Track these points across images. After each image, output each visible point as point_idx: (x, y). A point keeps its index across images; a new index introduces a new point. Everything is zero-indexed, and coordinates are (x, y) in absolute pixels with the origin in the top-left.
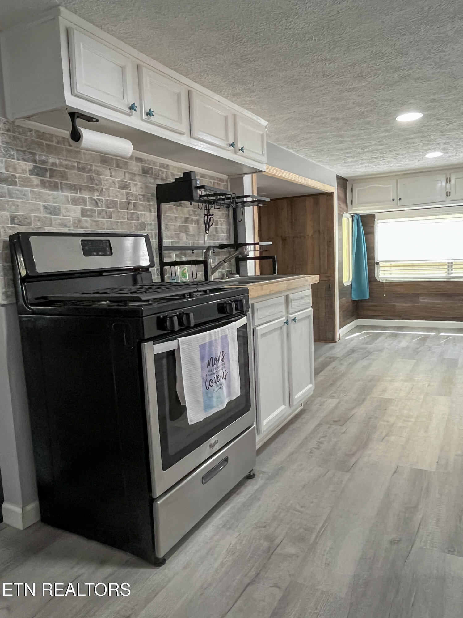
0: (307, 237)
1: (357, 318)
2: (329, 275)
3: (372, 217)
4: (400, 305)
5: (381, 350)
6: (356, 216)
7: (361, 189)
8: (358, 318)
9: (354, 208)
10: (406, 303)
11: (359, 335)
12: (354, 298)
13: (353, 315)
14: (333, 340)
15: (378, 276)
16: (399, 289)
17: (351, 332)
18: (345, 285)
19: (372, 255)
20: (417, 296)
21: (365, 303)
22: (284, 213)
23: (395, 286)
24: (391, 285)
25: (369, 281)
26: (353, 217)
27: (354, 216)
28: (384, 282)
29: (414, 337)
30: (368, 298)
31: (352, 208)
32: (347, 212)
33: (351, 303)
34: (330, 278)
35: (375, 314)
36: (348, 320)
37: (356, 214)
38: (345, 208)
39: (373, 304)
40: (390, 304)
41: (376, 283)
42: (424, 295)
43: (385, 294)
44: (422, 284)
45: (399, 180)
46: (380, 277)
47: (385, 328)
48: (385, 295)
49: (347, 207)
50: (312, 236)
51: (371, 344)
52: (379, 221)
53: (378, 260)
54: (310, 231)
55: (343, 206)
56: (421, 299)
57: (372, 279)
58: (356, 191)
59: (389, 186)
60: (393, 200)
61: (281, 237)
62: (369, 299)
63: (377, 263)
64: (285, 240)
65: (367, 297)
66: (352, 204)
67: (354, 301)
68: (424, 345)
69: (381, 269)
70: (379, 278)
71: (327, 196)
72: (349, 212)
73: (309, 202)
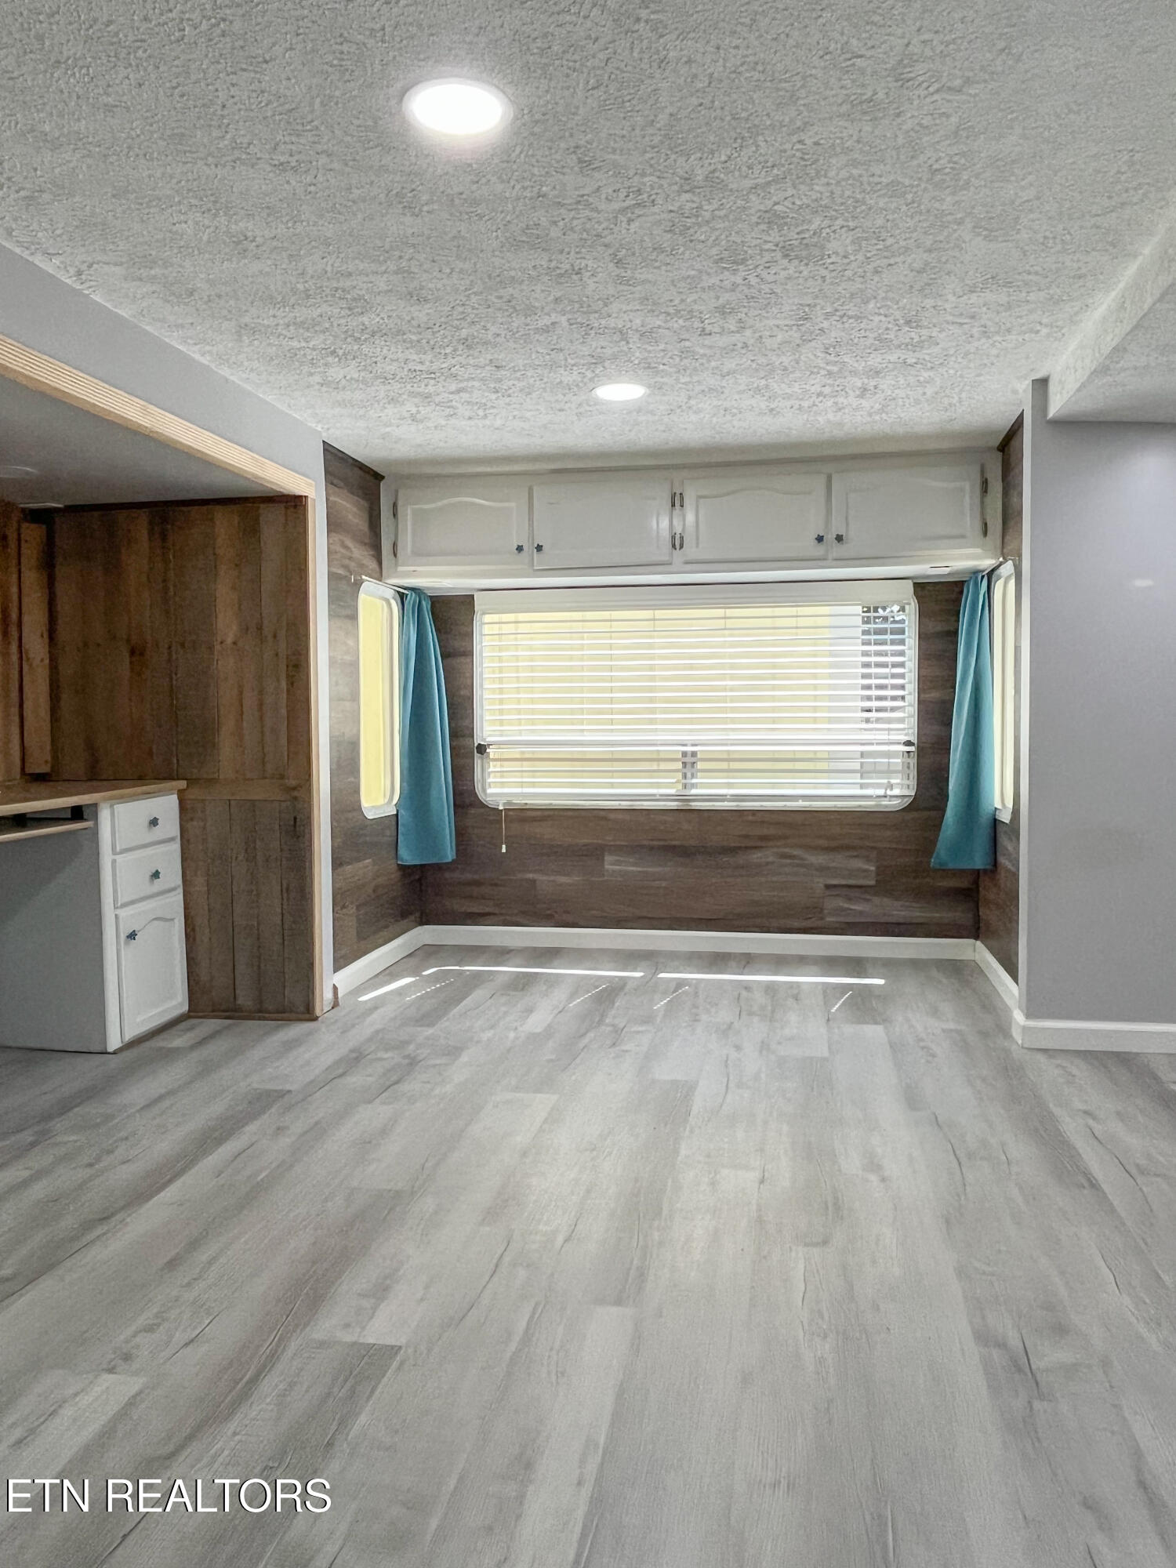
0: (218, 647)
1: (422, 924)
2: (293, 783)
3: (466, 602)
4: (550, 880)
5: (454, 1052)
6: (411, 598)
7: (426, 507)
8: (425, 920)
9: (400, 569)
10: (568, 875)
11: (408, 986)
12: (407, 857)
13: (404, 915)
14: (307, 1013)
15: (484, 790)
16: (546, 832)
17: (390, 973)
18: (370, 816)
19: (466, 723)
20: (596, 853)
21: (447, 875)
22: (137, 559)
23: (534, 819)
24: (524, 816)
25: (455, 805)
26: (402, 596)
27: (407, 595)
28: (501, 808)
29: (580, 984)
30: (450, 859)
31: (396, 565)
32: (380, 577)
33: (399, 874)
34: (296, 793)
35: (475, 908)
36: (385, 933)
37: (413, 589)
38: (373, 565)
39: (468, 876)
40: (519, 876)
41: (482, 810)
42: (618, 849)
43: (504, 846)
44: (612, 816)
45: (535, 489)
46: (489, 791)
47: (501, 954)
48: (504, 850)
49: (380, 563)
50: (235, 643)
51: (431, 1025)
52: (487, 618)
53: (484, 740)
54: (227, 626)
55: (361, 554)
56: (612, 864)
57: (465, 799)
58: (407, 513)
59: (506, 504)
60: (520, 549)
61: (128, 641)
62: (454, 861)
63: (482, 749)
64: (142, 654)
65: (450, 855)
66: (395, 555)
67: (405, 870)
68: (601, 1022)
69: (493, 767)
70: (486, 794)
71: (286, 508)
72: (390, 581)
73: (224, 525)
